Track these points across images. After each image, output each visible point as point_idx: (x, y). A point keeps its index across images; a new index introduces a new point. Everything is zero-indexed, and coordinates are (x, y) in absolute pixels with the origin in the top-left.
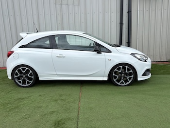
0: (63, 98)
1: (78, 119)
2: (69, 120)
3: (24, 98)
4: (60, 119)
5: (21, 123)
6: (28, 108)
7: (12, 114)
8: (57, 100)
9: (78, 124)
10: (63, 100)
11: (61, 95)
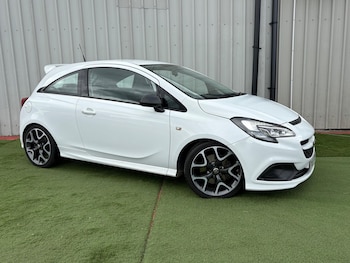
0: (121, 201)
1: (145, 247)
2: (125, 248)
3: (39, 200)
4: (107, 245)
5: (23, 251)
6: (42, 220)
7: (8, 231)
8: (106, 205)
9: (142, 257)
10: (121, 206)
11: (118, 196)
